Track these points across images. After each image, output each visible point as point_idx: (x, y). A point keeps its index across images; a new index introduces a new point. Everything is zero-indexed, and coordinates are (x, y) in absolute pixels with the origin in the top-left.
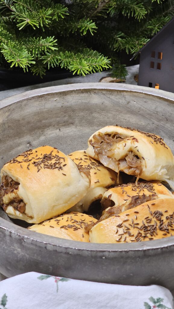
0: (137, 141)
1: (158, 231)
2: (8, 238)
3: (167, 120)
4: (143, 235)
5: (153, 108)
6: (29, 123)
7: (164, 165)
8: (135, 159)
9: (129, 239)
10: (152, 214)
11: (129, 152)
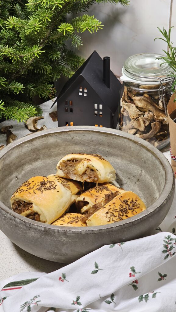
0: (90, 160)
1: (128, 211)
2: (57, 234)
3: (100, 144)
4: (122, 215)
5: (90, 138)
6: (14, 164)
7: (110, 172)
8: (91, 171)
9: (115, 219)
10: (122, 202)
11: (87, 168)
